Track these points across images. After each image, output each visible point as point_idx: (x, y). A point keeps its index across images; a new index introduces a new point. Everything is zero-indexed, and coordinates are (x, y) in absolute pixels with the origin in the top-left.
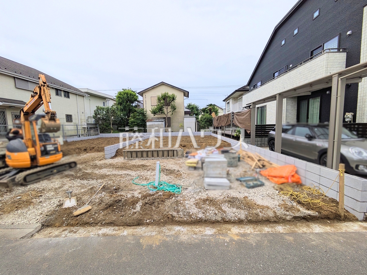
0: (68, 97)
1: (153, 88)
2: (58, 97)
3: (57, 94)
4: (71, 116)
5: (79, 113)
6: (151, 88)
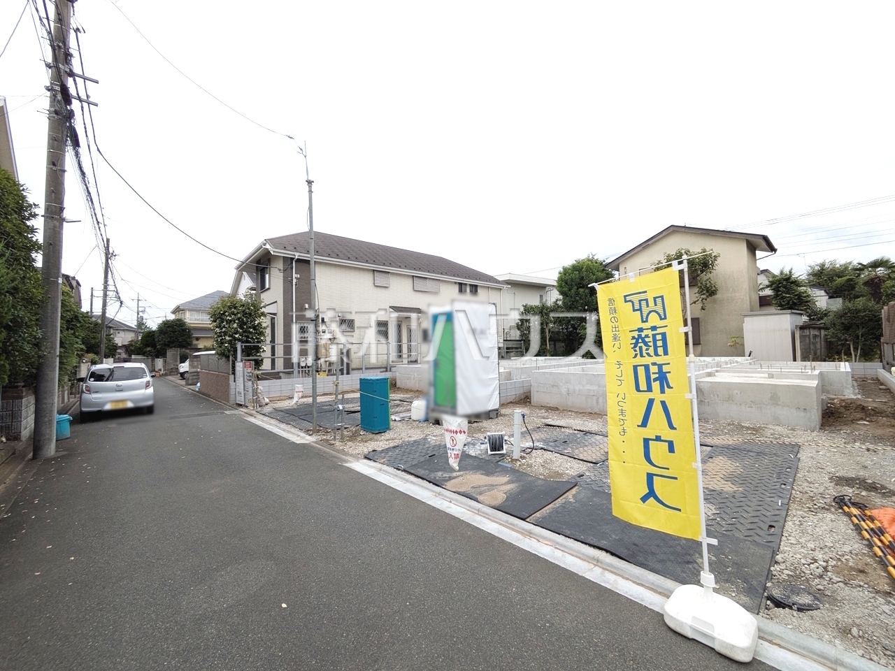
0: (476, 294)
1: (644, 248)
2: (461, 296)
3: (461, 291)
6: (641, 248)
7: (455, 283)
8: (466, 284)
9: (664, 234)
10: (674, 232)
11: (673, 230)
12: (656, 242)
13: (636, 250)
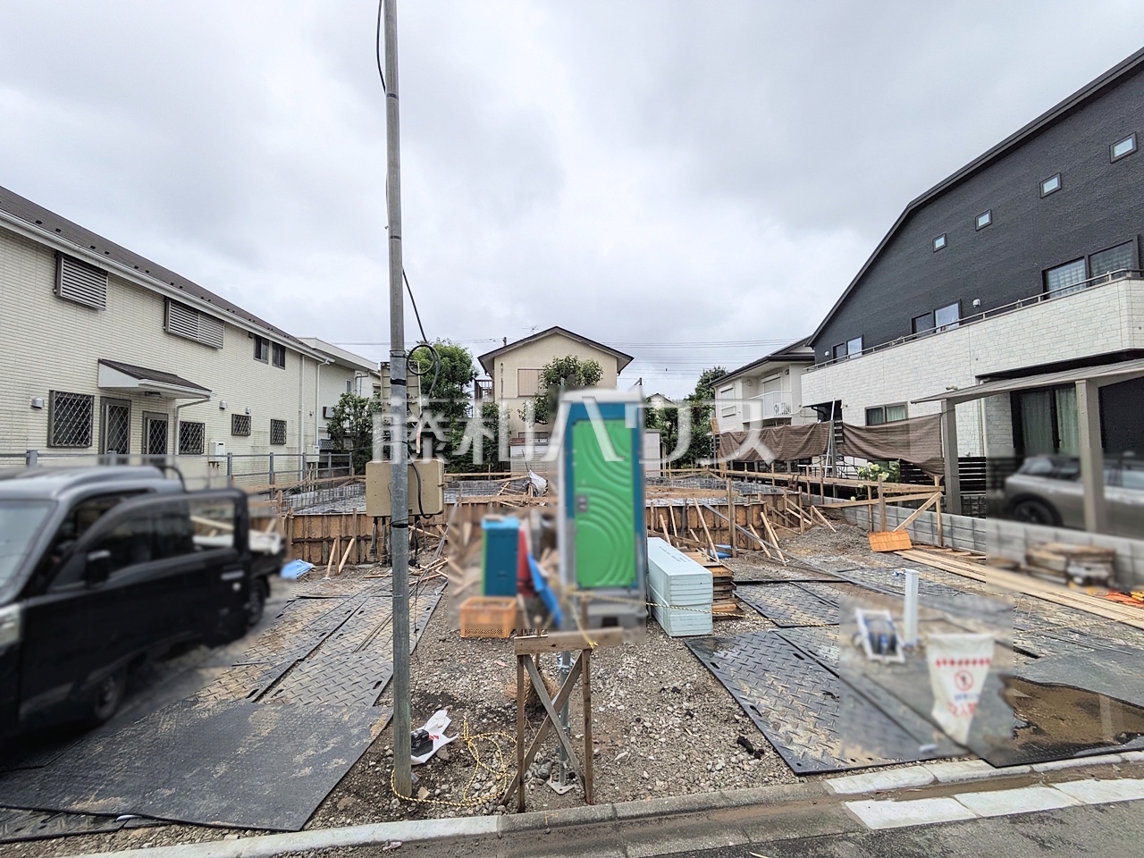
0: (282, 365)
1: (525, 345)
2: (258, 364)
3: (258, 355)
4: (283, 423)
5: (303, 415)
6: (521, 344)
7: (250, 335)
8: (267, 342)
9: (548, 334)
10: (557, 334)
11: (556, 332)
12: (537, 341)
13: (518, 345)
